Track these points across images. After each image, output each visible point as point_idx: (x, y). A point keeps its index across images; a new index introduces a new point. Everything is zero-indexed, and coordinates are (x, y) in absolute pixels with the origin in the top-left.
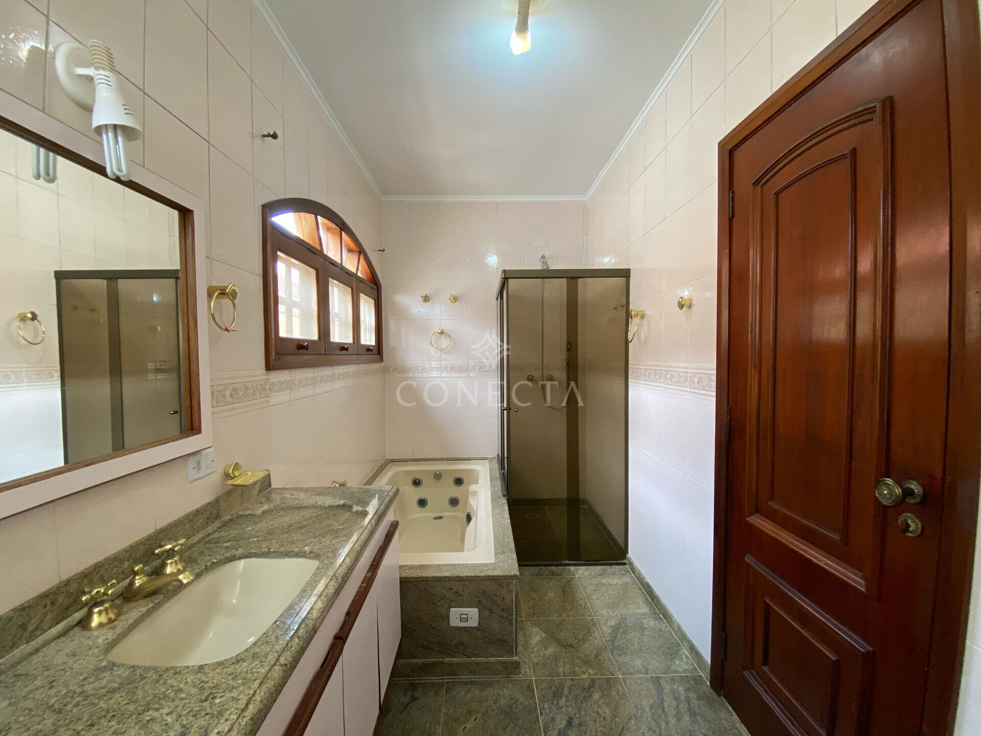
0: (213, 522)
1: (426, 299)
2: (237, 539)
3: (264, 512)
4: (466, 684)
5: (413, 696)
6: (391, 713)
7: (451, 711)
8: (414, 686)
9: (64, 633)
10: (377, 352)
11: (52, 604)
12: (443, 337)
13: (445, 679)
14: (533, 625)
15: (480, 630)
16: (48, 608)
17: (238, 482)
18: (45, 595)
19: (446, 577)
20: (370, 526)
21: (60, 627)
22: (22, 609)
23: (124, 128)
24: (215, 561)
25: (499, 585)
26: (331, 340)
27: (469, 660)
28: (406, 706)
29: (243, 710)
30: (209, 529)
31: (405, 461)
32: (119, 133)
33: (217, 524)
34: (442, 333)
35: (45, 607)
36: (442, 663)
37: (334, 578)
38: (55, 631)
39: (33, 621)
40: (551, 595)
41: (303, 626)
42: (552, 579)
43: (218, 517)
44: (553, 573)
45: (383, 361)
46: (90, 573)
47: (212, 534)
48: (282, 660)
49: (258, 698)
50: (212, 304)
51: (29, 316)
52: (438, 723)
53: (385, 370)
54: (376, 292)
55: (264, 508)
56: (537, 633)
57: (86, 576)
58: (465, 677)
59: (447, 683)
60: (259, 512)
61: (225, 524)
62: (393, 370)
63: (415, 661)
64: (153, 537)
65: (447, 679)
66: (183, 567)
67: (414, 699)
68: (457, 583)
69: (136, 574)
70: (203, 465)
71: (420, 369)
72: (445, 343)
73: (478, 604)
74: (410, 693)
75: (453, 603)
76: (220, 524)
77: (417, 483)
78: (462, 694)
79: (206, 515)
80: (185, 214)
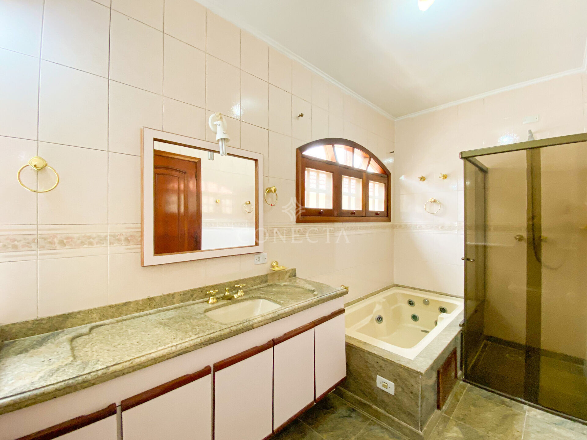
0: (264, 283)
1: (423, 179)
2: (267, 292)
3: (285, 285)
4: (383, 428)
5: (350, 414)
6: (335, 415)
7: (365, 434)
8: (353, 410)
9: (203, 302)
10: (387, 215)
11: (201, 292)
12: (435, 204)
13: (372, 418)
14: (457, 425)
15: (395, 399)
16: (200, 293)
17: (276, 269)
18: (200, 288)
19: (374, 354)
20: (311, 301)
21: (202, 300)
22: (193, 290)
23: (224, 139)
24: (254, 296)
25: (409, 374)
26: (342, 209)
27: (387, 414)
28: (344, 417)
29: (209, 334)
30: (261, 286)
31: (406, 287)
32: (223, 141)
33: (266, 284)
34: (435, 201)
35: (199, 292)
36: (370, 406)
37: (274, 313)
38: (200, 301)
39: (195, 295)
40: (489, 415)
41: (248, 322)
42: (498, 406)
43: (266, 282)
44: (503, 403)
45: (391, 221)
46: (214, 286)
47: (262, 288)
48: (232, 328)
49: (216, 334)
50: (265, 195)
51: (248, 203)
52: (355, 435)
53: (393, 227)
54: (387, 179)
55: (285, 283)
56: (456, 432)
57: (213, 287)
58: (384, 424)
59: (372, 421)
60: (282, 284)
61: (269, 286)
62: (399, 227)
63: (357, 397)
64: (238, 281)
65: (373, 418)
66: (243, 295)
67: (350, 416)
68: (382, 361)
69: (226, 291)
70: (261, 258)
71: (417, 227)
72: (436, 208)
73: (395, 381)
74: (349, 412)
75: (379, 373)
76: (266, 285)
77: (411, 303)
78: (378, 431)
79: (261, 279)
80: (256, 161)
